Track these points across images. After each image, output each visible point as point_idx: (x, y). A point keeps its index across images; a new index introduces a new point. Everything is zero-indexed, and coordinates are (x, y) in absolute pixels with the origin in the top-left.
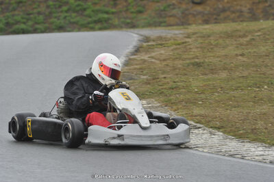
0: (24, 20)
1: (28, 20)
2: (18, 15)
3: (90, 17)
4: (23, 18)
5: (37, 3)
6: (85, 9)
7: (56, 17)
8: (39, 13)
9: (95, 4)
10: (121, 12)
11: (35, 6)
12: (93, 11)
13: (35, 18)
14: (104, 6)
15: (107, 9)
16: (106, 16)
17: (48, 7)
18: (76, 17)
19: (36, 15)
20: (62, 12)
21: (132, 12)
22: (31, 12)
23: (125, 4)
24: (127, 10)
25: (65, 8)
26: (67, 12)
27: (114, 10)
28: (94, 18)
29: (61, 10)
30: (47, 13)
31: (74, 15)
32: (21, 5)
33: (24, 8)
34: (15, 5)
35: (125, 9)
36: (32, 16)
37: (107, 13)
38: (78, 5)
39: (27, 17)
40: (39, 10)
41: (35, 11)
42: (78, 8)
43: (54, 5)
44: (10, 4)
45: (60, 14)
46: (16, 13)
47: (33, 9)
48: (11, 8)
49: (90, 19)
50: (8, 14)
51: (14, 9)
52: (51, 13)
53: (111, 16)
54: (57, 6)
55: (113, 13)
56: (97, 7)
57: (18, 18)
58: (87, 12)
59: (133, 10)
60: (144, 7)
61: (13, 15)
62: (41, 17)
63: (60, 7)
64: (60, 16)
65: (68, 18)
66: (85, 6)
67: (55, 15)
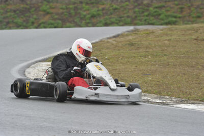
0: (117, 22)
1: (120, 21)
2: (114, 18)
3: (163, 20)
4: (116, 20)
5: (127, 10)
6: (160, 15)
7: (139, 20)
8: (128, 17)
9: (167, 11)
10: (185, 17)
11: (125, 12)
12: (166, 16)
13: (125, 20)
14: (174, 12)
15: (175, 14)
16: (174, 19)
17: (135, 12)
18: (153, 19)
20: (144, 16)
21: (193, 17)
22: (123, 16)
23: (188, 11)
24: (190, 16)
25: (146, 13)
26: (147, 16)
27: (180, 15)
28: (166, 21)
29: (143, 15)
30: (133, 16)
31: (152, 18)
32: (116, 11)
33: (118, 13)
34: (112, 11)
35: (188, 15)
36: (123, 19)
37: (175, 17)
38: (155, 12)
39: (119, 19)
40: (129, 14)
41: (125, 15)
42: (155, 14)
43: (139, 11)
45: (142, 18)
46: (113, 16)
47: (124, 14)
48: (109, 13)
49: (162, 22)
50: (107, 17)
51: (111, 14)
52: (136, 17)
53: (178, 20)
54: (141, 12)
55: (180, 18)
56: (169, 13)
57: (113, 20)
58: (161, 17)
59: (194, 15)
60: (202, 14)
61: (110, 18)
62: (129, 20)
63: (143, 12)
64: (142, 19)
65: (148, 21)
66: (160, 12)
67: (139, 18)
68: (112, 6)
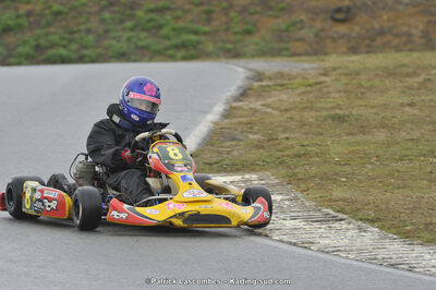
0: (65, 42)
1: (70, 41)
2: (55, 33)
3: (169, 39)
4: (62, 39)
5: (85, 16)
6: (161, 27)
7: (114, 38)
8: (88, 31)
9: (177, 18)
10: (217, 32)
11: (81, 20)
12: (174, 30)
13: (82, 39)
14: (192, 21)
15: (196, 27)
16: (193, 38)
17: (103, 21)
18: (146, 38)
19: (83, 34)
20: (124, 30)
21: (236, 33)
22: (75, 29)
23: (224, 19)
24: (228, 29)
25: (129, 24)
26: (131, 30)
27: (207, 29)
28: (174, 41)
29: (122, 26)
30: (101, 31)
31: (143, 35)
32: (60, 17)
33: (64, 23)
34: (50, 18)
35: (224, 27)
36: (76, 36)
37: (196, 33)
38: (151, 20)
39: (67, 36)
40: (89, 26)
41: (83, 27)
42: (150, 25)
43: (112, 19)
44: (42, 16)
45: (121, 33)
46: (52, 30)
47: (79, 24)
48: (43, 22)
49: (168, 43)
50: (39, 32)
51: (49, 25)
52: (106, 31)
53: (201, 38)
54: (117, 21)
55: (205, 33)
56: (181, 24)
57: (55, 38)
58: (165, 31)
59: (237, 29)
60: (255, 25)
61: (47, 34)
62: (91, 38)
63: (122, 22)
64: (121, 36)
65: (134, 40)
66: (162, 22)
67: (113, 34)
68: (50, 7)
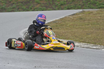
0: (74, 7)
1: (75, 7)
4: (74, 6)
6: (96, 3)
8: (80, 5)
9: (100, 1)
11: (78, 2)
12: (99, 4)
14: (103, 2)
17: (83, 2)
20: (88, 4)
25: (89, 3)
26: (89, 4)
28: (99, 7)
30: (82, 4)
31: (92, 5)
33: (74, 3)
36: (77, 6)
38: (94, 2)
40: (80, 3)
41: (78, 4)
42: (93, 3)
43: (85, 2)
44: (70, 1)
46: (72, 4)
47: (78, 3)
48: (70, 3)
49: (97, 7)
50: (69, 5)
51: (71, 3)
52: (84, 5)
56: (101, 3)
57: (72, 6)
58: (97, 4)
61: (70, 5)
62: (80, 6)
63: (87, 2)
65: (90, 6)
66: (96, 2)
67: (85, 5)
